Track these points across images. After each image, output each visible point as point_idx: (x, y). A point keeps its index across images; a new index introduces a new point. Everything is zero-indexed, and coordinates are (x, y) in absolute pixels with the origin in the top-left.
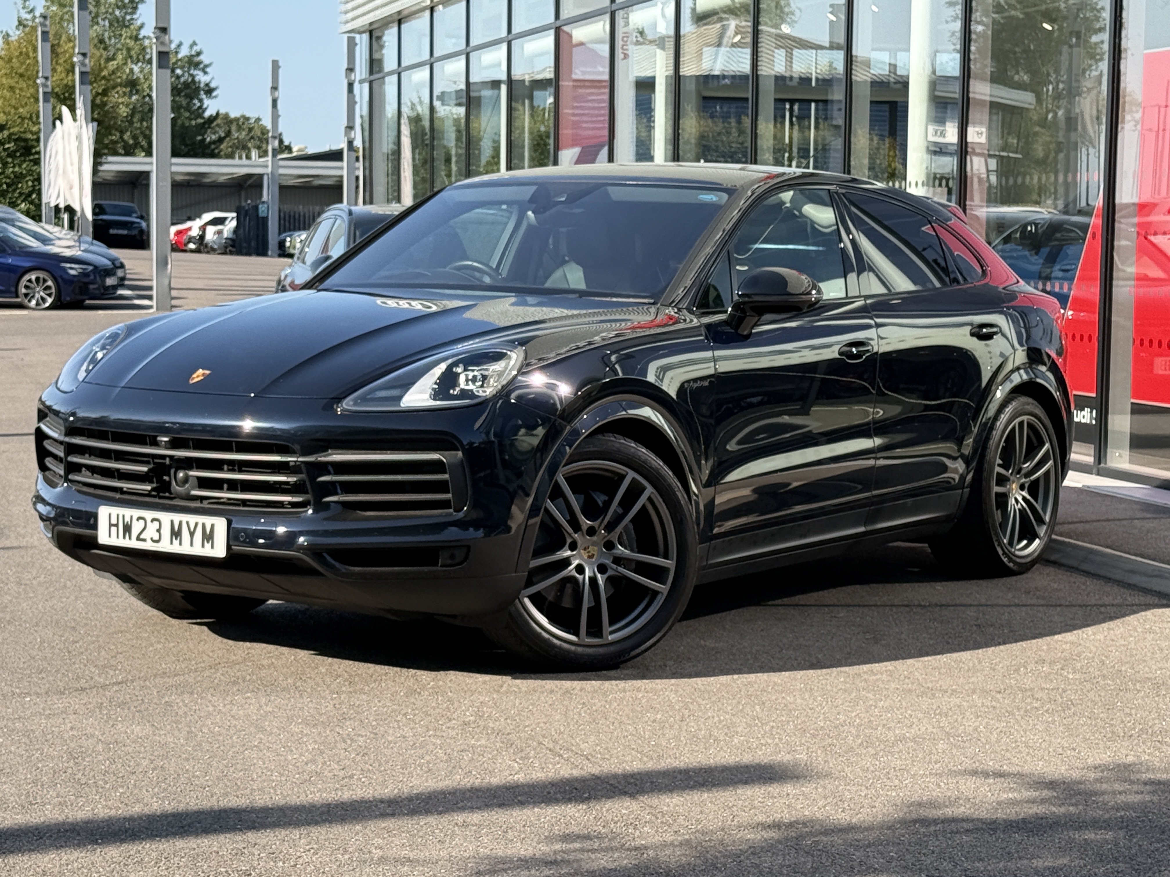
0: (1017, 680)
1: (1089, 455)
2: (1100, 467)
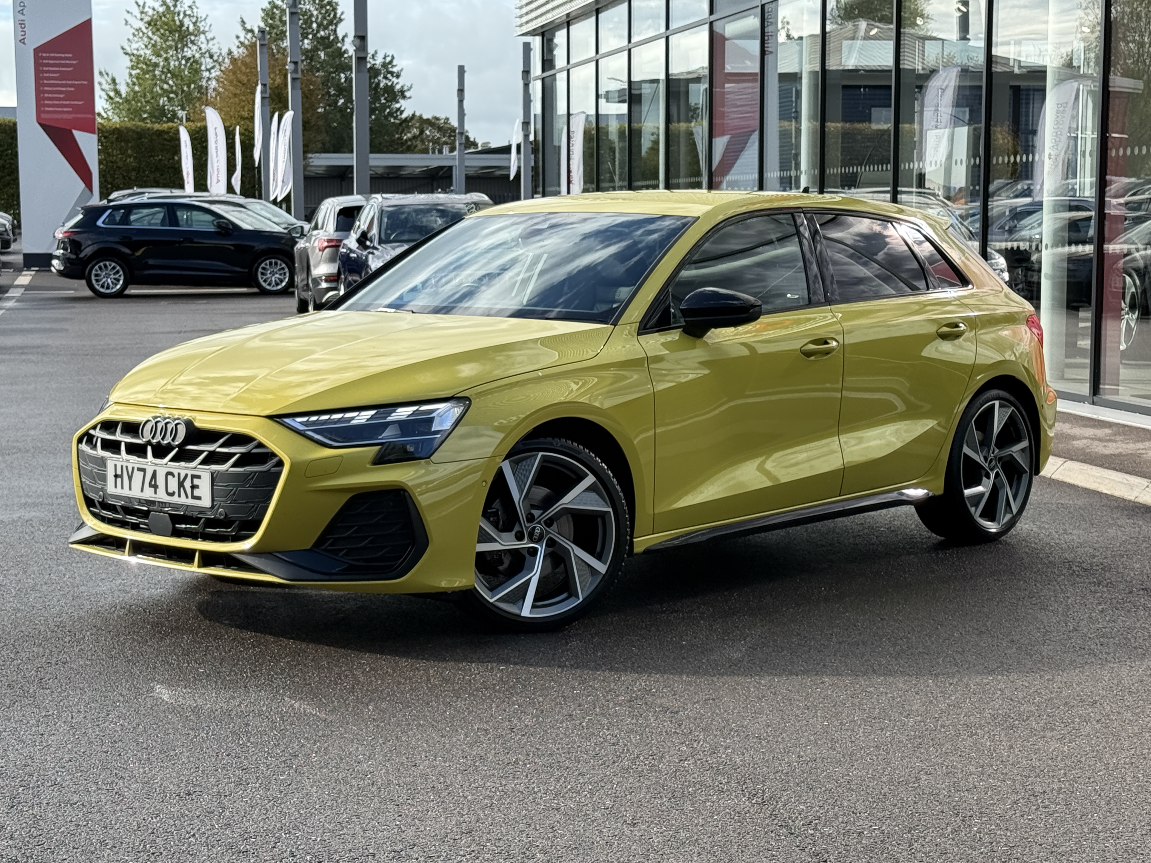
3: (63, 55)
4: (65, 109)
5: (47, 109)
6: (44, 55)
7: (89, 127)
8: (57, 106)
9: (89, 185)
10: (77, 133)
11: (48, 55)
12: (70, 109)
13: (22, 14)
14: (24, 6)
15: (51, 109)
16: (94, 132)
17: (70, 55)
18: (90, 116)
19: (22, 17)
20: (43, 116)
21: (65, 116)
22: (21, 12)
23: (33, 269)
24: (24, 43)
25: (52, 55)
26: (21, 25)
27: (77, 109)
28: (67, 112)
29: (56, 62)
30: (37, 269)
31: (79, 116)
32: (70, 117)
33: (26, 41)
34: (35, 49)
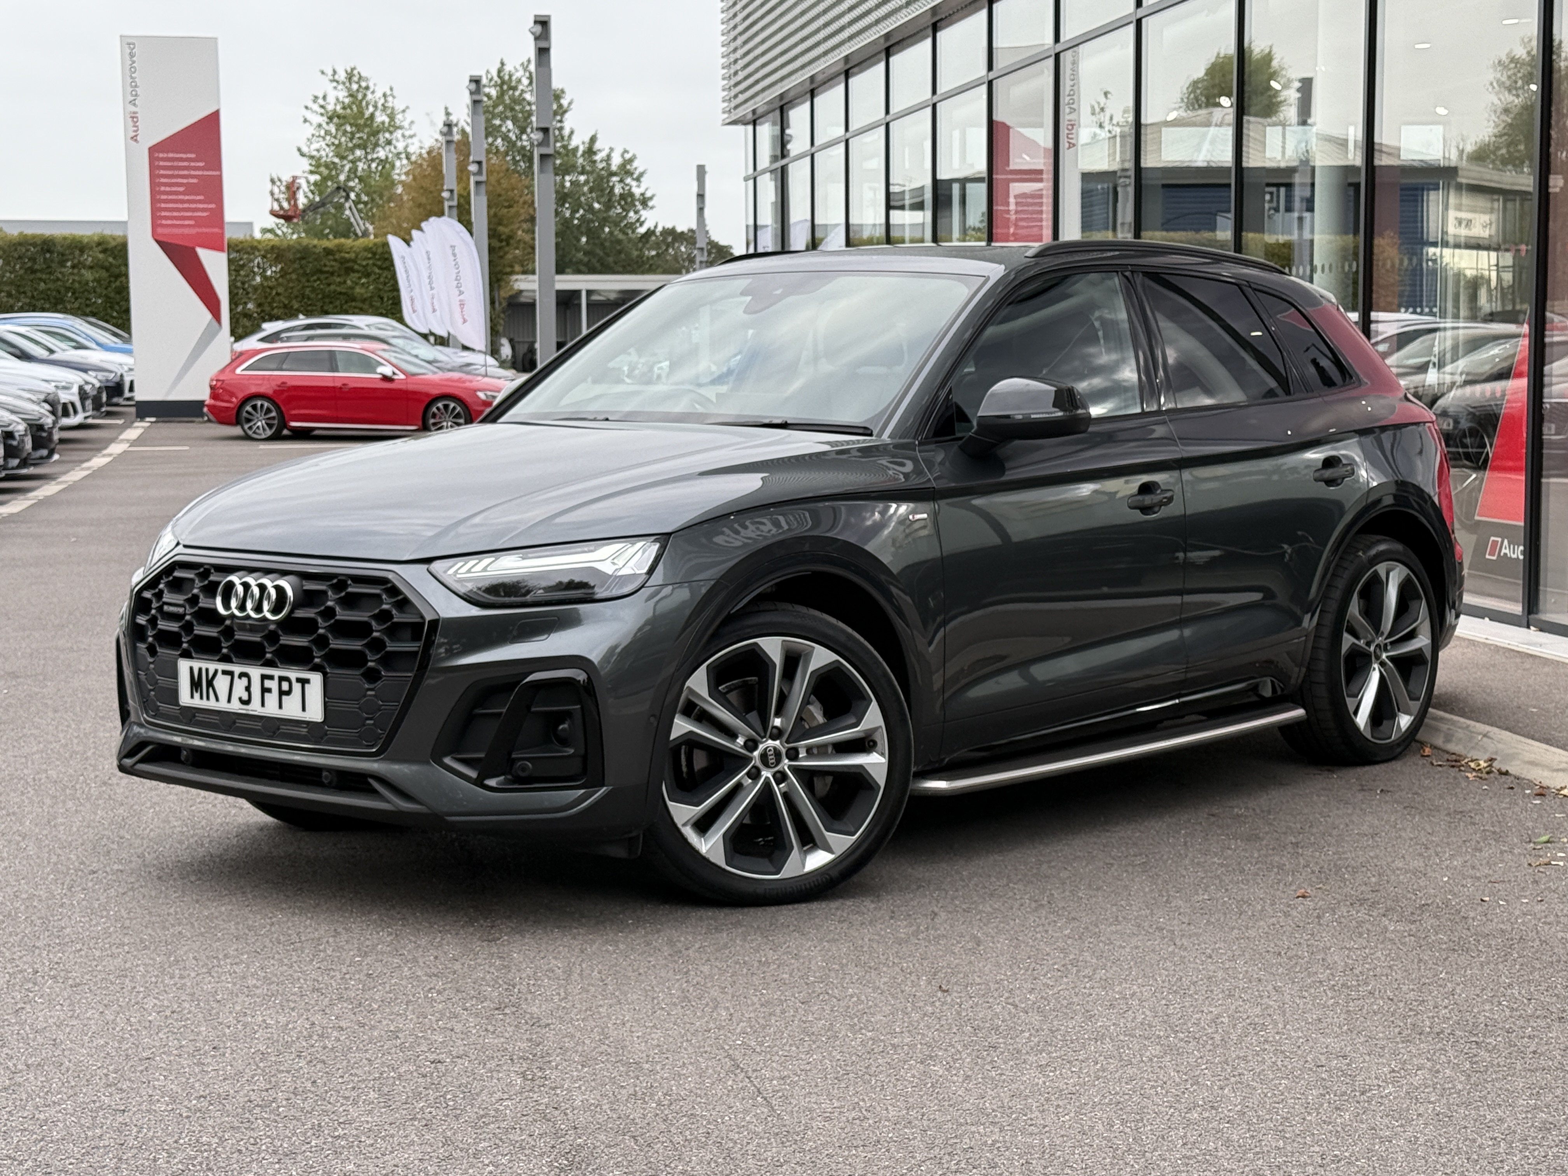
0: (1312, 935)
1: (1516, 601)
2: (1532, 617)
3: (185, 156)
4: (187, 222)
5: (164, 222)
6: (161, 155)
7: (215, 245)
8: (176, 218)
9: (216, 315)
10: (202, 252)
11: (165, 155)
12: (192, 222)
13: (135, 105)
14: (136, 95)
15: (169, 222)
16: (220, 249)
17: (193, 156)
18: (216, 230)
19: (133, 109)
20: (160, 230)
21: (186, 231)
22: (133, 103)
23: (148, 419)
24: (136, 141)
25: (171, 155)
26: (132, 119)
27: (199, 222)
28: (189, 226)
29: (176, 164)
30: (153, 419)
31: (205, 230)
32: (193, 231)
33: (139, 138)
34: (150, 149)
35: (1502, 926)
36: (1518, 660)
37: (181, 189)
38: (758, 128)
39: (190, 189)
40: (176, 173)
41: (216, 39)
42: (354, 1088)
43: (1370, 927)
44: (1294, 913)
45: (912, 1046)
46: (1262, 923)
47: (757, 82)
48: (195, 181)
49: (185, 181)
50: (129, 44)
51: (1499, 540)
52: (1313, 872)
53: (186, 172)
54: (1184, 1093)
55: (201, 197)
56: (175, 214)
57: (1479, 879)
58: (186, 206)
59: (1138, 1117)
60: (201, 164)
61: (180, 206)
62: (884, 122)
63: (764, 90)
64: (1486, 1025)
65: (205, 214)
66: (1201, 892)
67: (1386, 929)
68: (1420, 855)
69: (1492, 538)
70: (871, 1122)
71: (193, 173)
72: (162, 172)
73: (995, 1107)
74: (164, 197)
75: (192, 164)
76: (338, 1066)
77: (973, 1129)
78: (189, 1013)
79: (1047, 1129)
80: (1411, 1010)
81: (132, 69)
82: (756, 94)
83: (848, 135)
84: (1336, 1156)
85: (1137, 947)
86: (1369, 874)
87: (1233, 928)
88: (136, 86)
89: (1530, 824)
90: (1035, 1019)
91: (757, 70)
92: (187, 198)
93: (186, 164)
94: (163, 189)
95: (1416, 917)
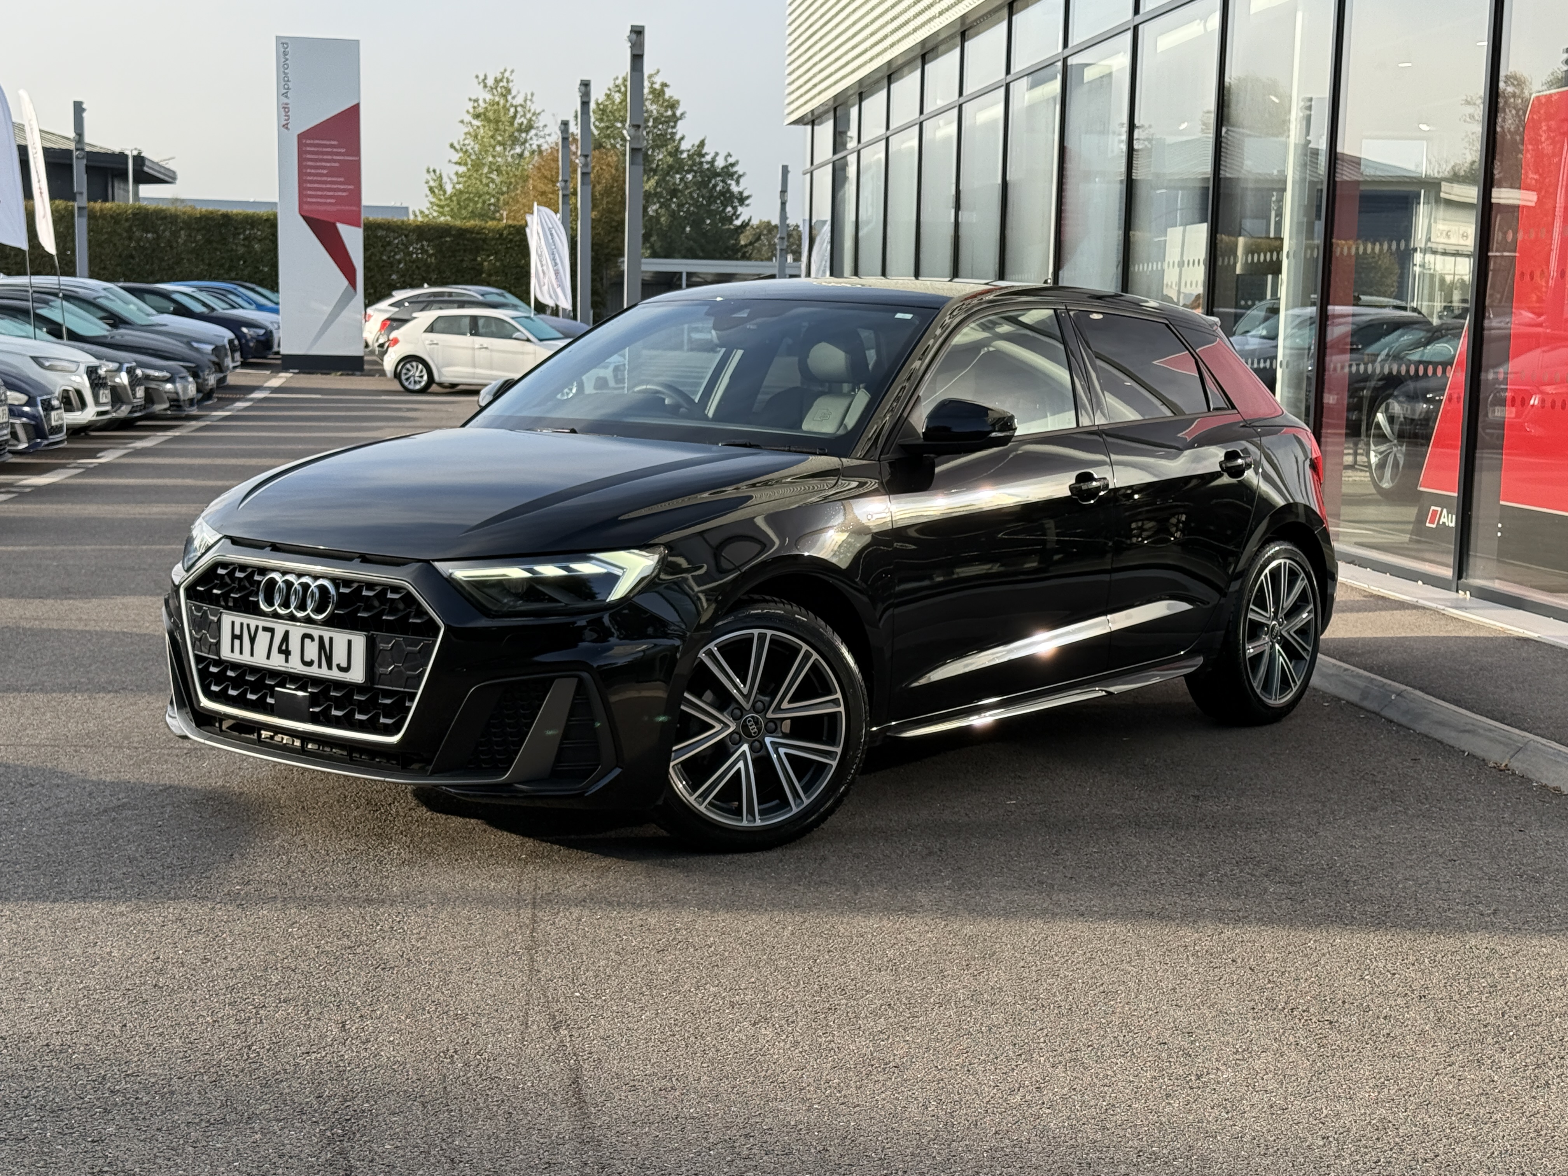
1: (1447, 566)
2: (1459, 582)
3: (328, 143)
4: (328, 201)
5: (309, 200)
6: (308, 142)
7: (354, 221)
8: (321, 197)
9: (352, 282)
10: (341, 227)
11: (312, 142)
12: (333, 201)
13: (286, 97)
14: (288, 88)
15: (314, 200)
16: (358, 226)
17: (335, 143)
18: (354, 208)
19: (286, 100)
20: (306, 207)
21: (329, 208)
22: (285, 95)
23: (291, 370)
24: (287, 128)
25: (317, 142)
26: (285, 109)
27: (340, 201)
28: (330, 204)
29: (320, 149)
30: (296, 371)
31: (343, 208)
32: (334, 208)
33: (289, 126)
34: (299, 135)
35: (1381, 890)
36: (1443, 622)
37: (325, 172)
38: (816, 128)
39: (332, 172)
40: (321, 157)
41: (358, 41)
42: (160, 1035)
43: (1249, 887)
44: (1179, 871)
45: (752, 1005)
46: (1144, 880)
47: (815, 86)
48: (337, 165)
49: (328, 164)
50: (283, 44)
51: (1439, 509)
52: (1207, 827)
53: (329, 157)
54: (1013, 1069)
55: (342, 179)
56: (319, 193)
57: (1368, 839)
58: (328, 186)
59: (956, 1098)
60: (343, 150)
61: (324, 186)
62: (918, 121)
63: (820, 93)
64: (1344, 1002)
65: (344, 194)
66: (1092, 843)
67: (1266, 890)
68: (1315, 812)
69: (1433, 508)
70: (677, 1093)
71: (335, 157)
72: (309, 156)
73: (811, 1080)
74: (311, 178)
75: (335, 150)
76: (160, 1007)
77: (781, 1106)
78: (40, 941)
79: (858, 1109)
80: (1269, 981)
81: (286, 66)
82: (815, 97)
83: (889, 133)
84: (1154, 1153)
85: (1013, 902)
86: (1261, 831)
87: (1112, 885)
88: (288, 81)
89: (1429, 784)
90: (886, 977)
91: (814, 76)
92: (329, 179)
93: (329, 150)
94: (309, 171)
95: (1298, 879)
